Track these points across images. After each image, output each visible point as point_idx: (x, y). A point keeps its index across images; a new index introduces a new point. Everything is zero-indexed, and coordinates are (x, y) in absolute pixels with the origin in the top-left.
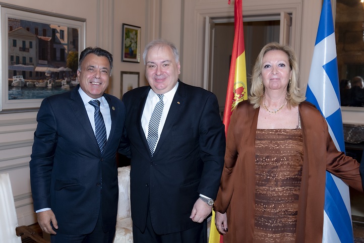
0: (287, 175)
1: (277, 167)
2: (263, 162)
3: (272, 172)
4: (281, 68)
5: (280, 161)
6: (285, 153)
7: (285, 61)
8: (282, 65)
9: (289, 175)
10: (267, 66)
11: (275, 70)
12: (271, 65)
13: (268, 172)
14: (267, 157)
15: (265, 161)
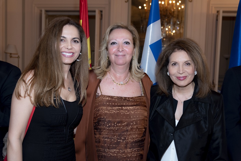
0: (136, 138)
1: (127, 131)
2: (114, 126)
3: (123, 135)
4: (126, 45)
5: (130, 125)
6: (134, 118)
7: (130, 40)
8: (127, 43)
9: (137, 138)
10: (114, 43)
11: (121, 48)
12: (117, 42)
13: (119, 136)
14: (119, 122)
15: (117, 126)
